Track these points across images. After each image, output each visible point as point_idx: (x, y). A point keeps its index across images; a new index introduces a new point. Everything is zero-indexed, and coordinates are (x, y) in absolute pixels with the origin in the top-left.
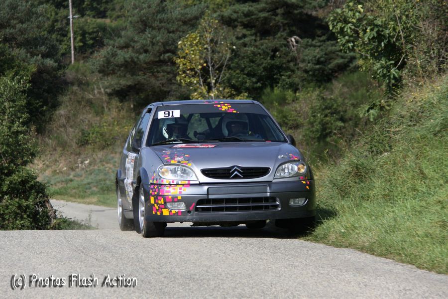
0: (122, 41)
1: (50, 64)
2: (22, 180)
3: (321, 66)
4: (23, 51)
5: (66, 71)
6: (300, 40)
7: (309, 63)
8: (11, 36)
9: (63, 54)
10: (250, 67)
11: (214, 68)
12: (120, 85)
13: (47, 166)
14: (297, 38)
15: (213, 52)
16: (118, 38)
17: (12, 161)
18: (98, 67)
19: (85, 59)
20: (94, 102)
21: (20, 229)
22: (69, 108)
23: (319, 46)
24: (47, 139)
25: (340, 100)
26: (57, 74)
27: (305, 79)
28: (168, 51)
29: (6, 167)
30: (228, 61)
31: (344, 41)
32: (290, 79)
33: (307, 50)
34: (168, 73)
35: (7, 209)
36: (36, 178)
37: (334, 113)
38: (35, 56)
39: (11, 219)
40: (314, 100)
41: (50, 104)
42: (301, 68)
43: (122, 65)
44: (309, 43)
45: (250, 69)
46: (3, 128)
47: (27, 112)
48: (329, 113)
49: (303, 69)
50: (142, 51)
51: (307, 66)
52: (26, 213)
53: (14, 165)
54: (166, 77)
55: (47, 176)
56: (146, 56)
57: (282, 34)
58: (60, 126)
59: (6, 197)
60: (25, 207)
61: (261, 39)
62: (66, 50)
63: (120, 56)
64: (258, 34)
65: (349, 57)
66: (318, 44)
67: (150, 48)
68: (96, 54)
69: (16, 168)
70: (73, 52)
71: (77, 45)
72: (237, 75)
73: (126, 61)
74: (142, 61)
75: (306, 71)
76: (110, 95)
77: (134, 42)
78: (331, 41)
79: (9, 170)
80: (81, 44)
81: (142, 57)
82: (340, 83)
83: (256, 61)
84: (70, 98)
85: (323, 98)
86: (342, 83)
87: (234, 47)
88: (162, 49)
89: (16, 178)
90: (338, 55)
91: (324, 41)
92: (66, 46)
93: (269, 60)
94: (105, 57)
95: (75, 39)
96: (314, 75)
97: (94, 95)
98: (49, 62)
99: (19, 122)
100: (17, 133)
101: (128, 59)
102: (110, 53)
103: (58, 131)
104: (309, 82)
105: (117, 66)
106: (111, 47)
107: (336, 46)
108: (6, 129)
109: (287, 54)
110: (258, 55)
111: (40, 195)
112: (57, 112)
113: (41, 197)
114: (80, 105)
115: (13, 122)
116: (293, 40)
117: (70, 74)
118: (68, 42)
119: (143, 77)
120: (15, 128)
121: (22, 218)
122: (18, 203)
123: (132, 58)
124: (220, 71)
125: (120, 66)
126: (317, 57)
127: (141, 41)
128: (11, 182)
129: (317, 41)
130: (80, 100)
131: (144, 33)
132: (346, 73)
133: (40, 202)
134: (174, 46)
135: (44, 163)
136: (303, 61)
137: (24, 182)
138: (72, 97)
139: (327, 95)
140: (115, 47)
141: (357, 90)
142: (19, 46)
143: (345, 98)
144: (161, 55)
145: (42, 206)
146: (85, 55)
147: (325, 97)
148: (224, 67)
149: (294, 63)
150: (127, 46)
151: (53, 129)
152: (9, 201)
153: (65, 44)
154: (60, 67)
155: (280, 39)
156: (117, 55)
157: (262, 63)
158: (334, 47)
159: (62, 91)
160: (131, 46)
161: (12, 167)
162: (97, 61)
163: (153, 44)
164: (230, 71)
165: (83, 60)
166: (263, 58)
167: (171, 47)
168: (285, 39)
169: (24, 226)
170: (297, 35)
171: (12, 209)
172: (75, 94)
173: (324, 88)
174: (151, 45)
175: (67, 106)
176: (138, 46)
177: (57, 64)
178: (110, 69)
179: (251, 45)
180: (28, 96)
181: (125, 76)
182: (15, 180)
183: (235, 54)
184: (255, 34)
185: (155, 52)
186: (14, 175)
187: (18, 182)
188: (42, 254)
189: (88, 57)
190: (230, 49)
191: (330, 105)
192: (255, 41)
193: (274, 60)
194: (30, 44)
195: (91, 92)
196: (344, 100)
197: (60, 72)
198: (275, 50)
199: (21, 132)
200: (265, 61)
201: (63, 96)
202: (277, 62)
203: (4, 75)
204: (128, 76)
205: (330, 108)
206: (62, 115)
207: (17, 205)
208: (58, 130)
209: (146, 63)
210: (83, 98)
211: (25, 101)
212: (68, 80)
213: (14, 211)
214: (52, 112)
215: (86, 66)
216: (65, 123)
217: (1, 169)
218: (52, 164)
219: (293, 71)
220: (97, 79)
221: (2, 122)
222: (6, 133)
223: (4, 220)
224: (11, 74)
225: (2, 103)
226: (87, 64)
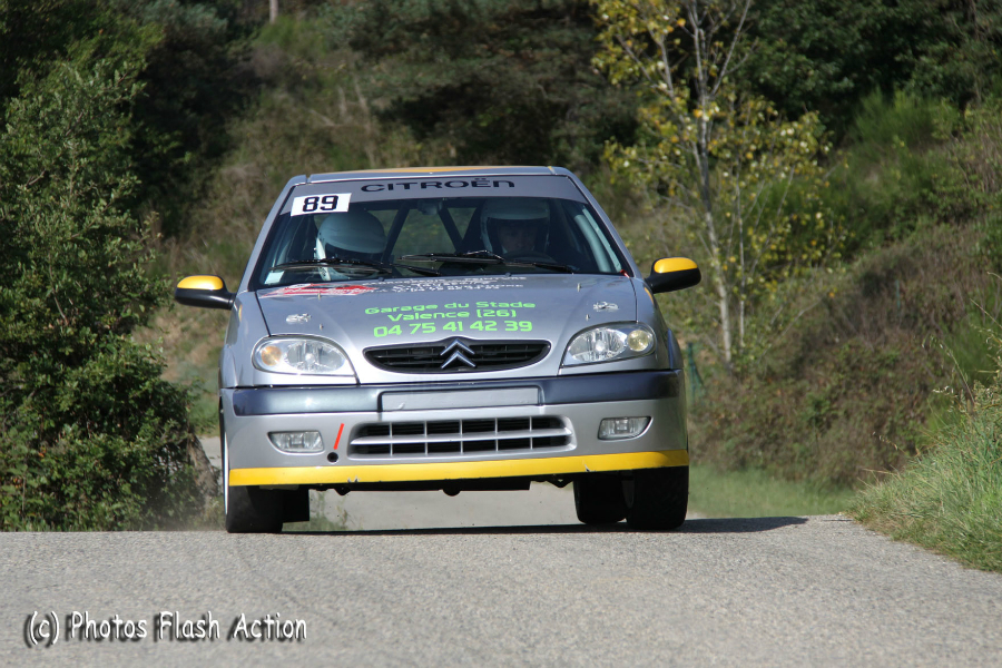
1: (203, 21)
2: (116, 379)
5: (254, 44)
10: (818, 28)
11: (707, 32)
12: (417, 85)
13: (195, 336)
17: (87, 320)
18: (350, 32)
19: (312, 4)
20: (336, 138)
21: (111, 527)
22: (261, 158)
24: (194, 252)
26: (224, 52)
29: (69, 338)
30: (752, 9)
32: (946, 66)
34: (565, 49)
35: (72, 465)
36: (159, 373)
39: (82, 497)
41: (203, 146)
42: (983, 30)
43: (423, 26)
45: (817, 34)
46: (59, 217)
47: (135, 171)
49: (990, 31)
52: (127, 479)
53: (93, 331)
54: (558, 63)
55: (195, 367)
58: (235, 214)
59: (68, 429)
60: (124, 459)
69: (98, 339)
72: (778, 54)
73: (436, 13)
74: (485, 13)
75: (998, 42)
76: (385, 117)
79: (78, 347)
83: (838, 9)
84: (265, 128)
89: (99, 371)
93: (878, 7)
97: (337, 118)
98: (203, 16)
99: (108, 199)
100: (101, 234)
101: (442, 8)
103: (228, 229)
105: (409, 28)
108: (69, 222)
111: (172, 422)
112: (224, 171)
113: (174, 429)
114: (296, 149)
115: (88, 199)
117: (264, 53)
119: (487, 63)
120: (95, 218)
121: (116, 493)
122: (105, 448)
123: (452, 4)
124: (727, 44)
125: (415, 28)
128: (83, 384)
130: (296, 132)
133: (171, 446)
135: (184, 325)
136: (990, 8)
137: (122, 384)
138: (271, 123)
145: (178, 458)
148: (739, 29)
149: (961, 15)
152: (79, 442)
154: (234, 32)
157: (858, 17)
159: (242, 107)
161: (87, 339)
162: (347, 14)
164: (757, 41)
165: (304, 8)
169: (121, 518)
171: (85, 465)
172: (281, 114)
175: (255, 152)
177: (225, 22)
178: (387, 36)
180: (135, 120)
181: (431, 60)
182: (94, 377)
186: (91, 363)
187: (105, 383)
195: (328, 109)
197: (235, 48)
199: (115, 232)
201: (245, 122)
204: (442, 58)
206: (239, 180)
207: (101, 455)
208: (227, 223)
209: (497, 19)
210: (302, 126)
211: (128, 134)
212: (259, 73)
213: (93, 473)
214: (209, 170)
215: (313, 29)
216: (249, 205)
217: (54, 343)
218: (209, 331)
219: (956, 40)
220: (347, 68)
221: (58, 199)
222: (69, 235)
223: (62, 498)
224: (86, 55)
225: (58, 141)
226: (317, 23)
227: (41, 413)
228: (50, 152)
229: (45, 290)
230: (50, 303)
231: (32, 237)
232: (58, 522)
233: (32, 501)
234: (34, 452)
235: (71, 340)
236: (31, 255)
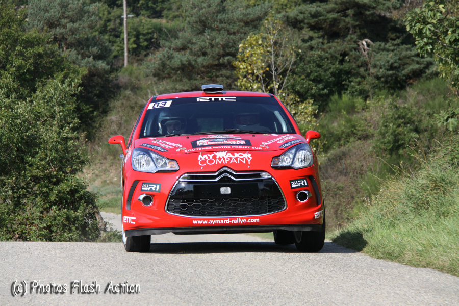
0: (178, 43)
1: (101, 66)
2: (71, 190)
3: (394, 72)
4: (73, 52)
5: (119, 74)
6: (372, 43)
7: (381, 68)
8: (61, 36)
9: (115, 57)
10: (316, 72)
11: (277, 73)
13: (97, 176)
14: (369, 41)
15: (277, 55)
16: (175, 39)
17: (60, 169)
18: (153, 71)
19: (140, 61)
22: (121, 114)
23: (393, 51)
24: (97, 146)
25: (415, 109)
26: (109, 77)
27: (377, 86)
28: (228, 54)
30: (293, 65)
31: (422, 44)
32: (360, 86)
33: (379, 54)
34: (228, 78)
35: (55, 220)
36: (86, 188)
37: (408, 123)
38: (87, 58)
39: (58, 231)
40: (386, 108)
41: (101, 109)
42: (373, 74)
43: (178, 69)
44: (382, 47)
45: (316, 74)
46: (52, 133)
47: (78, 118)
48: (402, 123)
49: (375, 74)
50: (200, 53)
51: (379, 71)
52: (74, 225)
53: (63, 173)
54: (225, 82)
55: (97, 187)
56: (204, 59)
57: (353, 36)
58: (111, 134)
59: (54, 207)
60: (73, 218)
61: (329, 42)
62: (118, 53)
63: (176, 59)
64: (326, 37)
65: (425, 63)
66: (392, 48)
67: (208, 51)
68: (150, 57)
69: (65, 176)
70: (126, 54)
71: (130, 47)
72: (302, 81)
73: (183, 64)
74: (200, 65)
75: (378, 78)
77: (192, 43)
78: (407, 45)
79: (57, 179)
80: (135, 46)
81: (200, 60)
82: (415, 91)
83: (323, 66)
84: (123, 104)
85: (396, 107)
86: (418, 91)
87: (300, 51)
88: (222, 51)
89: (65, 187)
90: (413, 60)
91: (398, 45)
92: (119, 48)
93: (337, 65)
94: (161, 59)
95: (128, 40)
96: (386, 82)
98: (102, 65)
99: (69, 127)
100: (66, 139)
101: (185, 62)
102: (166, 56)
104: (380, 89)
105: (173, 70)
106: (167, 49)
107: (411, 51)
108: (55, 135)
109: (356, 58)
110: (326, 60)
111: (90, 205)
112: (108, 118)
113: (91, 208)
114: (133, 111)
115: (62, 127)
116: (364, 43)
117: (123, 77)
118: (121, 43)
119: (201, 82)
120: (64, 134)
121: (70, 230)
122: (67, 214)
123: (189, 61)
124: (284, 76)
125: (176, 69)
126: (390, 63)
127: (199, 43)
128: (59, 192)
129: (390, 45)
130: (133, 105)
131: (204, 35)
132: (422, 80)
133: (90, 214)
134: (234, 49)
135: (93, 172)
136: (375, 66)
137: (73, 192)
138: (125, 102)
139: (400, 103)
140: (172, 49)
141: (433, 98)
142: (69, 46)
143: (420, 107)
144: (220, 58)
145: (92, 218)
146: (139, 58)
147: (398, 105)
148: (288, 71)
149: (365, 68)
150: (184, 48)
151: (103, 136)
152: (57, 212)
153: (118, 46)
154: (112, 70)
155: (349, 43)
156: (173, 58)
157: (330, 68)
158: (409, 52)
159: (115, 96)
160: (189, 48)
161: (61, 176)
162: (152, 65)
163: (212, 46)
164: (295, 76)
165: (136, 62)
166: (331, 63)
167: (231, 49)
168: (355, 42)
169: (72, 238)
170: (369, 38)
171: (59, 220)
172: (128, 98)
173: (397, 96)
174: (210, 47)
175: (119, 112)
176: (196, 48)
177: (109, 67)
178: (166, 72)
179: (317, 48)
180: (77, 100)
181: (181, 80)
182: (63, 189)
183: (301, 58)
184: (323, 37)
185: (214, 55)
186: (62, 184)
187: (67, 192)
188: (95, 267)
189: (141, 60)
190: (295, 52)
191: (404, 114)
192: (323, 44)
193: (342, 64)
194: (82, 45)
195: (145, 97)
196: (419, 109)
197: (112, 75)
198: (344, 54)
199: (71, 139)
200: (333, 67)
201: (115, 101)
202: (346, 66)
203: (52, 77)
204: (185, 80)
205: (403, 117)
206: (113, 122)
207: (65, 216)
208: (109, 137)
209: (204, 67)
210: (136, 103)
211: (74, 105)
212: (121, 84)
213: (62, 223)
214: (102, 118)
215: (140, 69)
216: (117, 130)
217: (49, 177)
218: (102, 174)
219: (364, 77)
220: (151, 83)
221: (51, 127)
222: (55, 139)
223: (51, 231)
224: (60, 77)
225: (52, 107)
226: (141, 67)
227: (44, 201)
228: (49, 110)
229: (46, 158)
230: (48, 163)
231: (42, 140)
232: (49, 239)
233: (41, 232)
234: (41, 215)
235: (55, 176)
236: (42, 146)
